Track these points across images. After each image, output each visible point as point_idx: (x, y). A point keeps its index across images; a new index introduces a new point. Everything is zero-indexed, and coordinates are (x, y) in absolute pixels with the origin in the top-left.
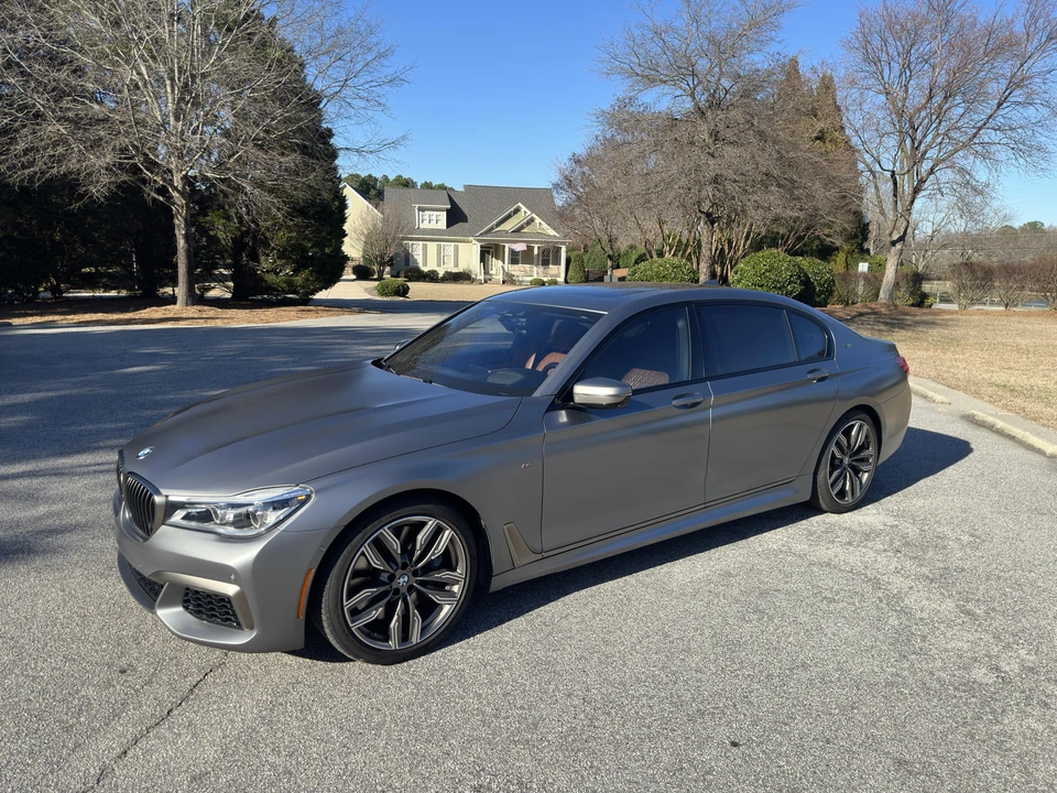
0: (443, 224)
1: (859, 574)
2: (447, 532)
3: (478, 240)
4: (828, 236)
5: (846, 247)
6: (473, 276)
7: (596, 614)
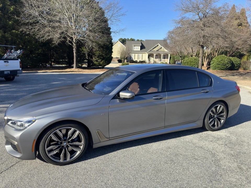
0: (139, 49)
1: (210, 151)
2: (77, 132)
3: (148, 53)
4: (242, 51)
5: (247, 54)
6: (146, 62)
7: (124, 156)
